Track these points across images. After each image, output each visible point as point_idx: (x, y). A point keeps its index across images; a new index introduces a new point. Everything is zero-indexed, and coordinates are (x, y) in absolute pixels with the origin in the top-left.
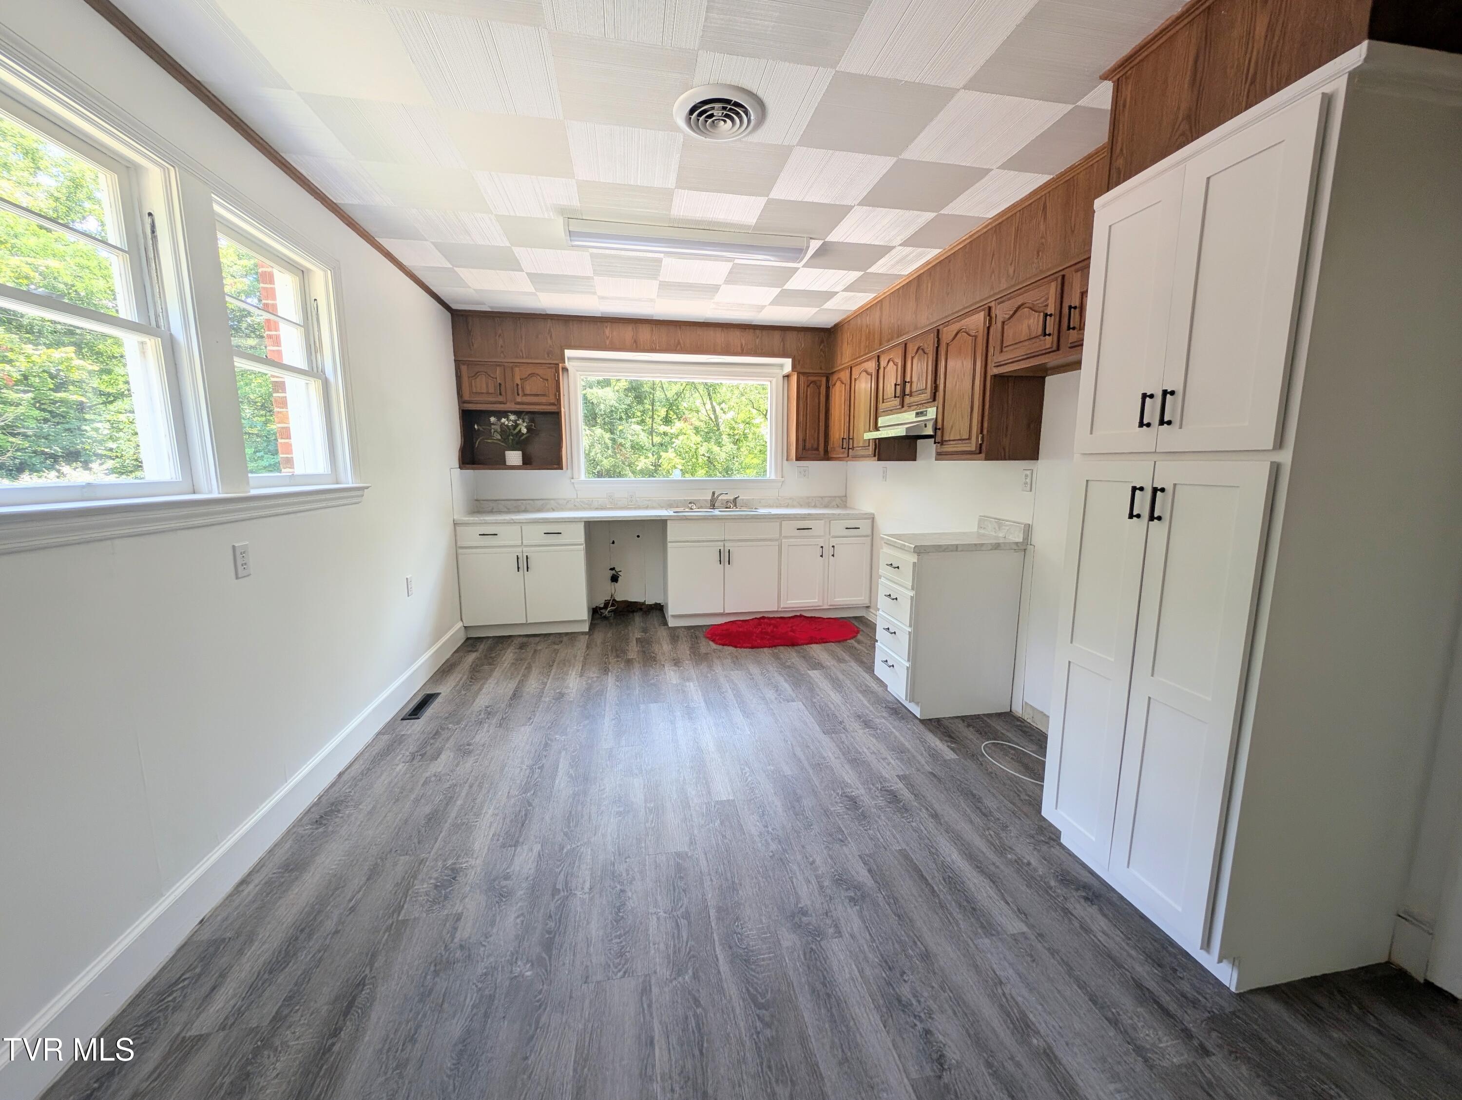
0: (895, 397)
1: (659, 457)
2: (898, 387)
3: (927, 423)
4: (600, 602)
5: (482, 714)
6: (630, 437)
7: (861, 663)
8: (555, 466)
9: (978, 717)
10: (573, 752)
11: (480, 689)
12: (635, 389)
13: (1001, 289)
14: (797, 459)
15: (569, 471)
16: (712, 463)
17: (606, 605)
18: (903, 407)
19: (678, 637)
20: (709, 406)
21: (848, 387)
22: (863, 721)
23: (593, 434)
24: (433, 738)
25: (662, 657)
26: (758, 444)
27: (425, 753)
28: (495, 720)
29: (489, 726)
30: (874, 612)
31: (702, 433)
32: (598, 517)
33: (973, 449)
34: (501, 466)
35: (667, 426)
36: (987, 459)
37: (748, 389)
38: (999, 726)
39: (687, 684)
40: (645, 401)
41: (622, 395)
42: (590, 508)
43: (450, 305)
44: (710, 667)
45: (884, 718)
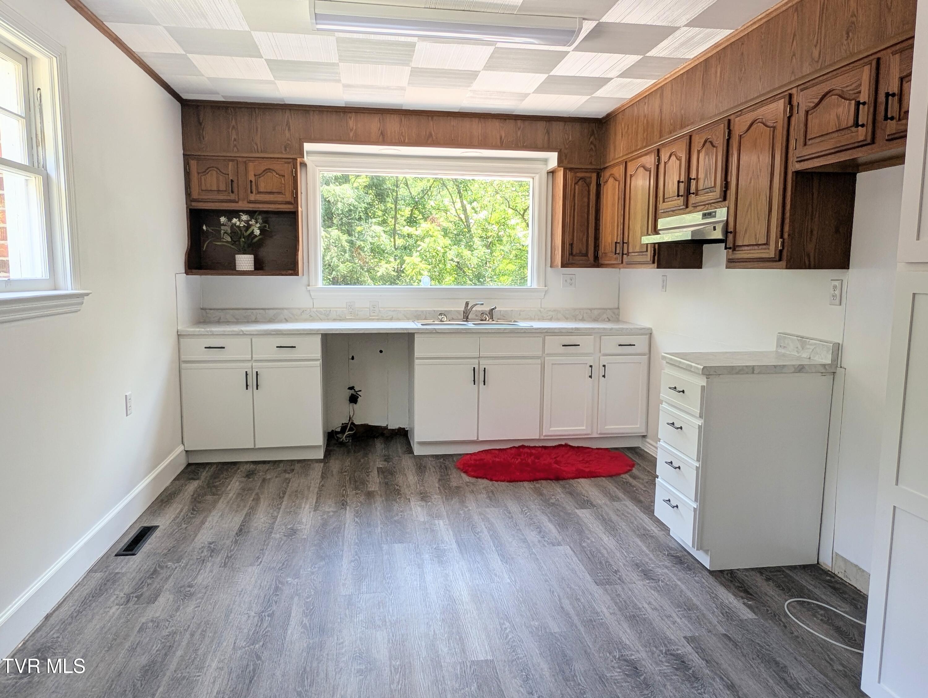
0: (678, 196)
1: (402, 262)
2: (682, 185)
3: (717, 226)
4: (336, 426)
5: (205, 551)
6: (370, 239)
7: (637, 501)
8: (290, 272)
9: (779, 569)
10: (307, 598)
11: (203, 523)
12: (376, 186)
13: (804, 74)
14: (563, 266)
15: (305, 277)
16: (461, 269)
17: (344, 428)
18: (687, 207)
19: (425, 467)
20: (458, 205)
21: (622, 185)
22: (643, 571)
23: (329, 236)
24: (151, 577)
25: (406, 491)
26: (514, 248)
27: (142, 595)
28: (219, 559)
29: (213, 565)
30: (654, 444)
31: (451, 236)
32: (337, 330)
33: (772, 255)
34: (231, 272)
35: (412, 227)
36: (789, 267)
37: (504, 186)
38: (805, 581)
39: (436, 522)
40: (388, 199)
41: (361, 192)
42: (327, 317)
43: (181, 95)
44: (462, 502)
45: (667, 567)
